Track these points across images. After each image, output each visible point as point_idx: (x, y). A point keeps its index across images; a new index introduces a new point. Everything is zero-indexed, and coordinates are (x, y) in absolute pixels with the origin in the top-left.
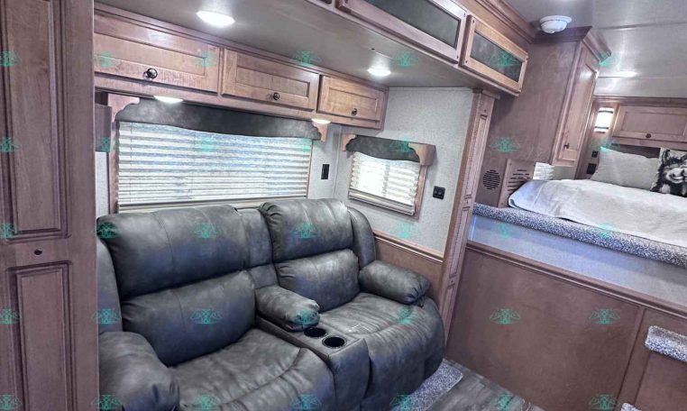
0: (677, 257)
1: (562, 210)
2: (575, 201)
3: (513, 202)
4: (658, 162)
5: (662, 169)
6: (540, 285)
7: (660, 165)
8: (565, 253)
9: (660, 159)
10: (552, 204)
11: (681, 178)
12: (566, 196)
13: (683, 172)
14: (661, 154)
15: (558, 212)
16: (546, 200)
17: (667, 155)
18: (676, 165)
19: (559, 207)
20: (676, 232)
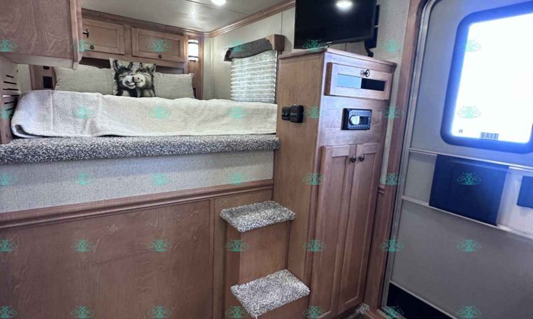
0: (229, 145)
1: (99, 125)
2: (105, 112)
3: (20, 128)
4: (112, 72)
5: (117, 77)
6: (114, 228)
7: (114, 73)
8: (131, 178)
9: (112, 69)
10: (81, 121)
11: (133, 84)
12: (91, 108)
13: (133, 79)
14: (112, 64)
15: (93, 128)
16: (68, 115)
17: (117, 65)
18: (126, 73)
19: (93, 123)
20: (199, 124)
